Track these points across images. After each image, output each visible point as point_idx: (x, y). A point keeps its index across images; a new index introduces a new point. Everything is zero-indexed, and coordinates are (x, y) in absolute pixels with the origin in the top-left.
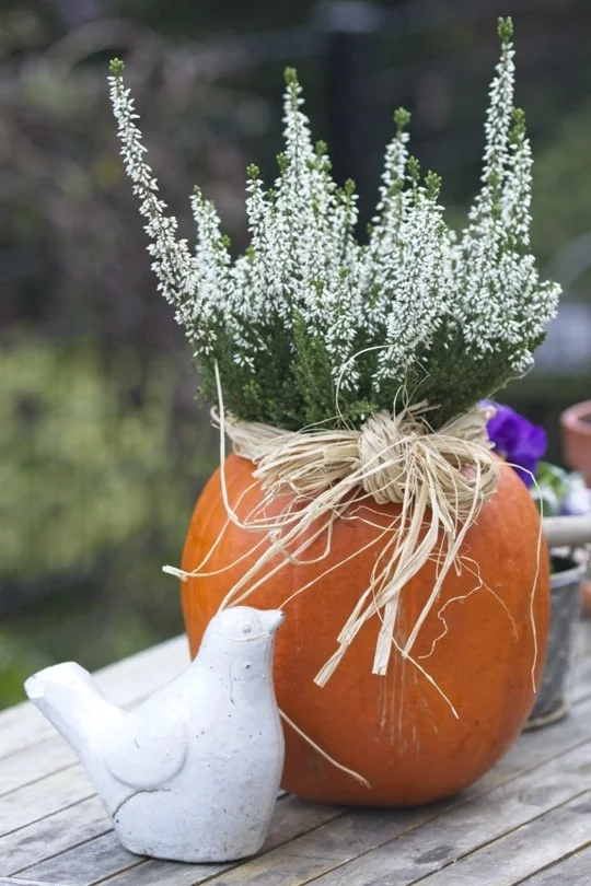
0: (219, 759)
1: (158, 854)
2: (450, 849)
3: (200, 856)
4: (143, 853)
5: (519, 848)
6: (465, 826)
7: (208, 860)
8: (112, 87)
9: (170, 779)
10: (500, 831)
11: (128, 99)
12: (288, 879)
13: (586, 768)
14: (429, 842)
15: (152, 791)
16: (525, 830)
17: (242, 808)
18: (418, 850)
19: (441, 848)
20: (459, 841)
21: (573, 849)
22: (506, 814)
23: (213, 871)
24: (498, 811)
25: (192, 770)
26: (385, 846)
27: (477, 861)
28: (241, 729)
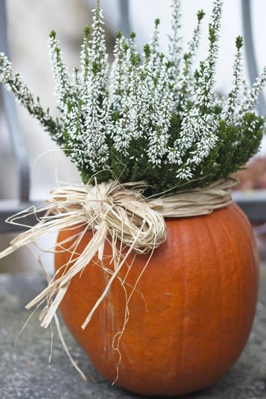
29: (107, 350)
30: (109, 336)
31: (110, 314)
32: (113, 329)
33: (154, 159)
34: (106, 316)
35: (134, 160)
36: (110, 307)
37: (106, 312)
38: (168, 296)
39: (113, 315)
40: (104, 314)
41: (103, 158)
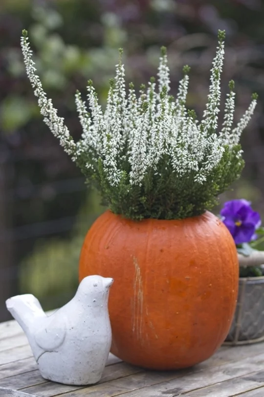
0: (78, 340)
1: (53, 379)
2: (181, 389)
3: (69, 382)
4: (47, 378)
5: (211, 392)
6: (192, 381)
7: (72, 384)
8: (22, 41)
9: (58, 347)
10: (207, 384)
11: (28, 47)
12: (103, 395)
13: (260, 363)
14: (173, 386)
15: (51, 352)
16: (218, 385)
17: (88, 362)
18: (166, 388)
19: (177, 389)
20: (186, 387)
21: (234, 394)
22: (214, 377)
23: (73, 389)
24: (211, 376)
25: (67, 344)
26: (153, 386)
27: (189, 395)
28: (89, 328)
29: (135, 331)
30: (138, 318)
31: (140, 300)
32: (142, 312)
33: (178, 169)
34: (136, 302)
35: (158, 175)
36: (140, 294)
37: (137, 298)
38: (187, 278)
39: (142, 300)
40: (135, 300)
41: (140, 177)
